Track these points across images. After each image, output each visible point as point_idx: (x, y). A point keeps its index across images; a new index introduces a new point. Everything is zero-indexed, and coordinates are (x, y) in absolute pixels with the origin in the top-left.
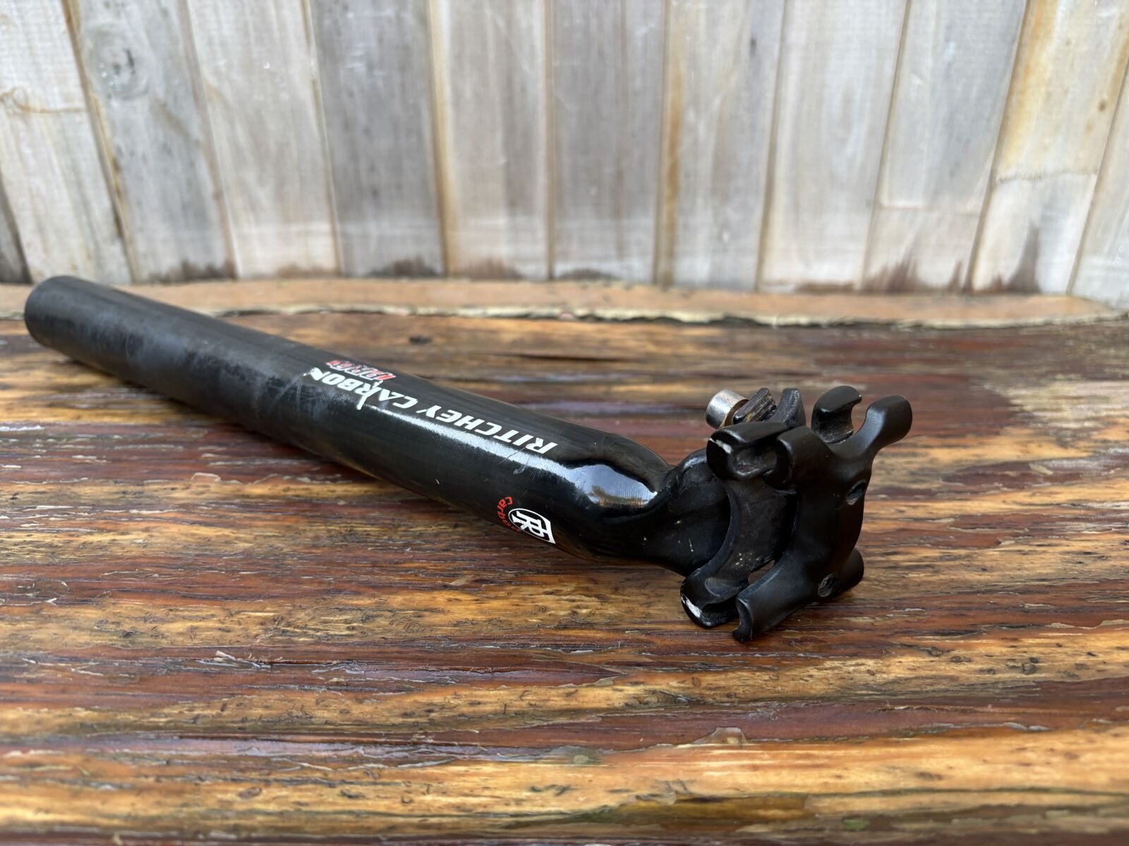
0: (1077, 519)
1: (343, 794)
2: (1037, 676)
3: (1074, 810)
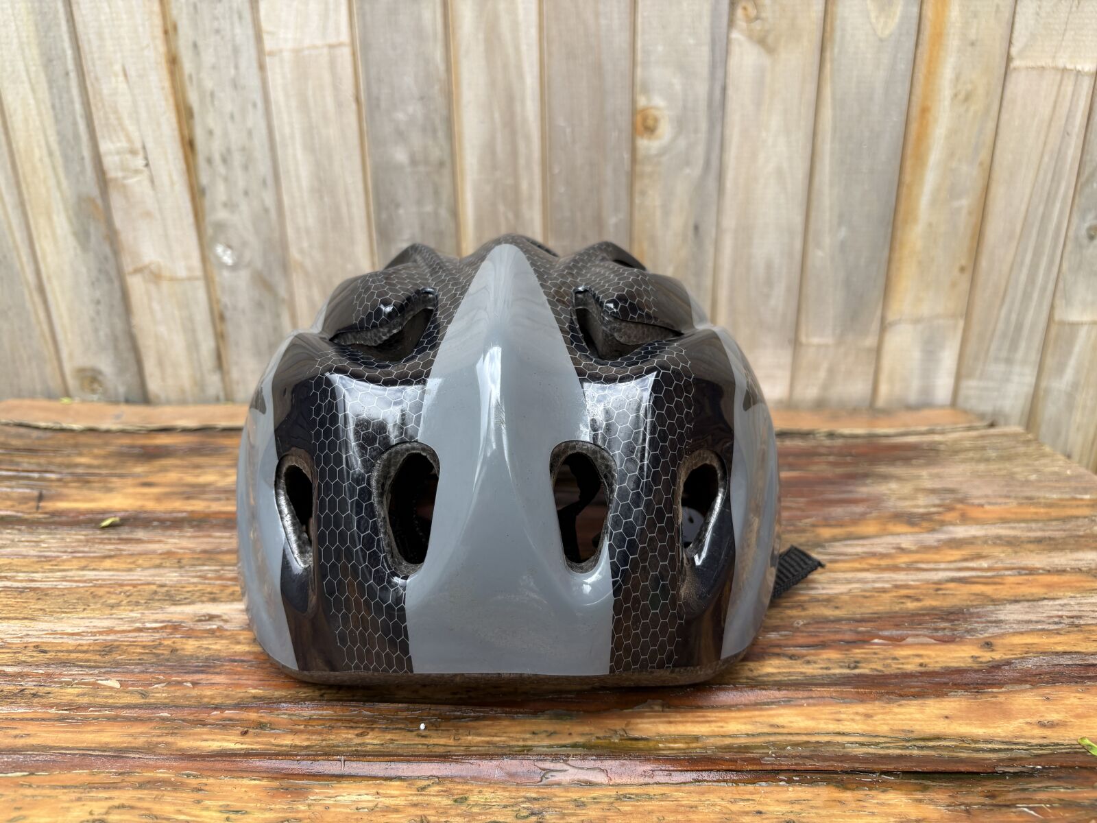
1: (419, 735)
2: (857, 671)
3: (862, 744)
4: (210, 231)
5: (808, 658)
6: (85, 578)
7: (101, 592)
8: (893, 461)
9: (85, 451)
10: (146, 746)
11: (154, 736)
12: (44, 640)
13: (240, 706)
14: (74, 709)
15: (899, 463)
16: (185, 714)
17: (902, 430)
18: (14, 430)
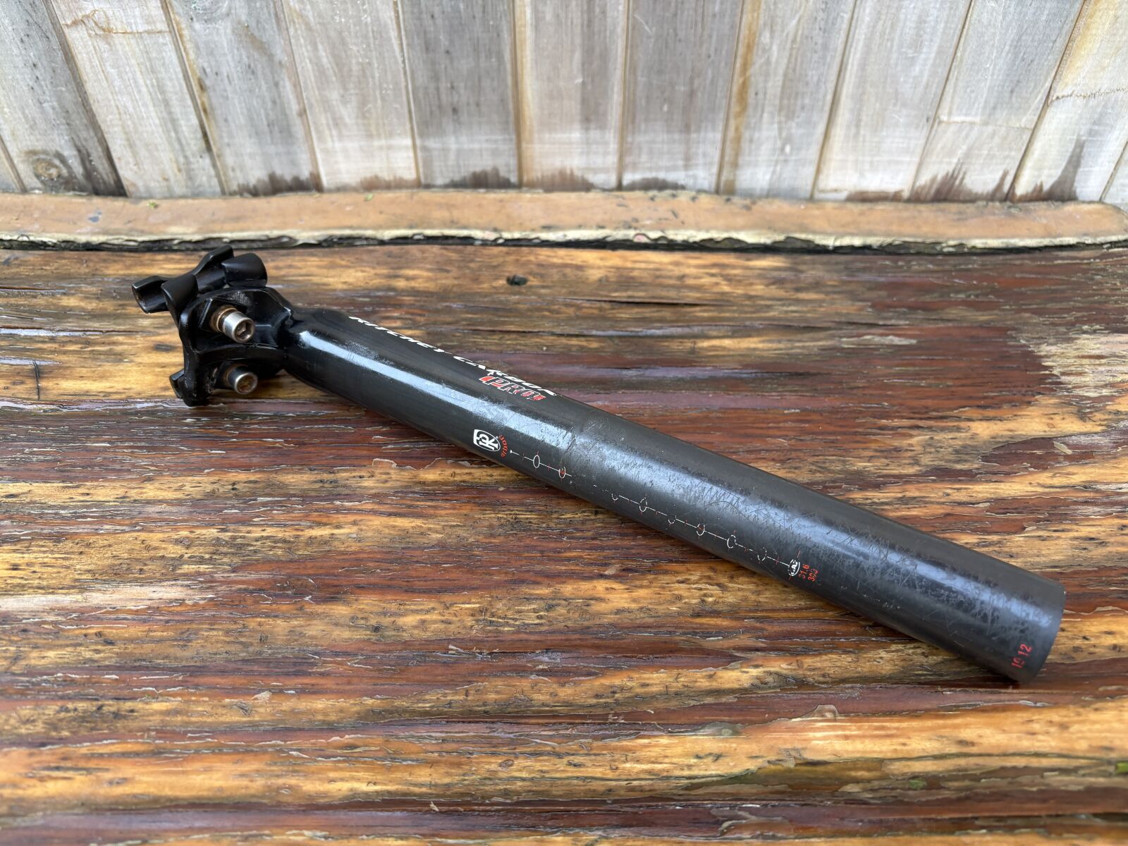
0: (1086, 503)
1: (570, 763)
3: (1062, 771)
9: (71, 285)
11: (272, 776)
13: (358, 726)
14: (169, 736)
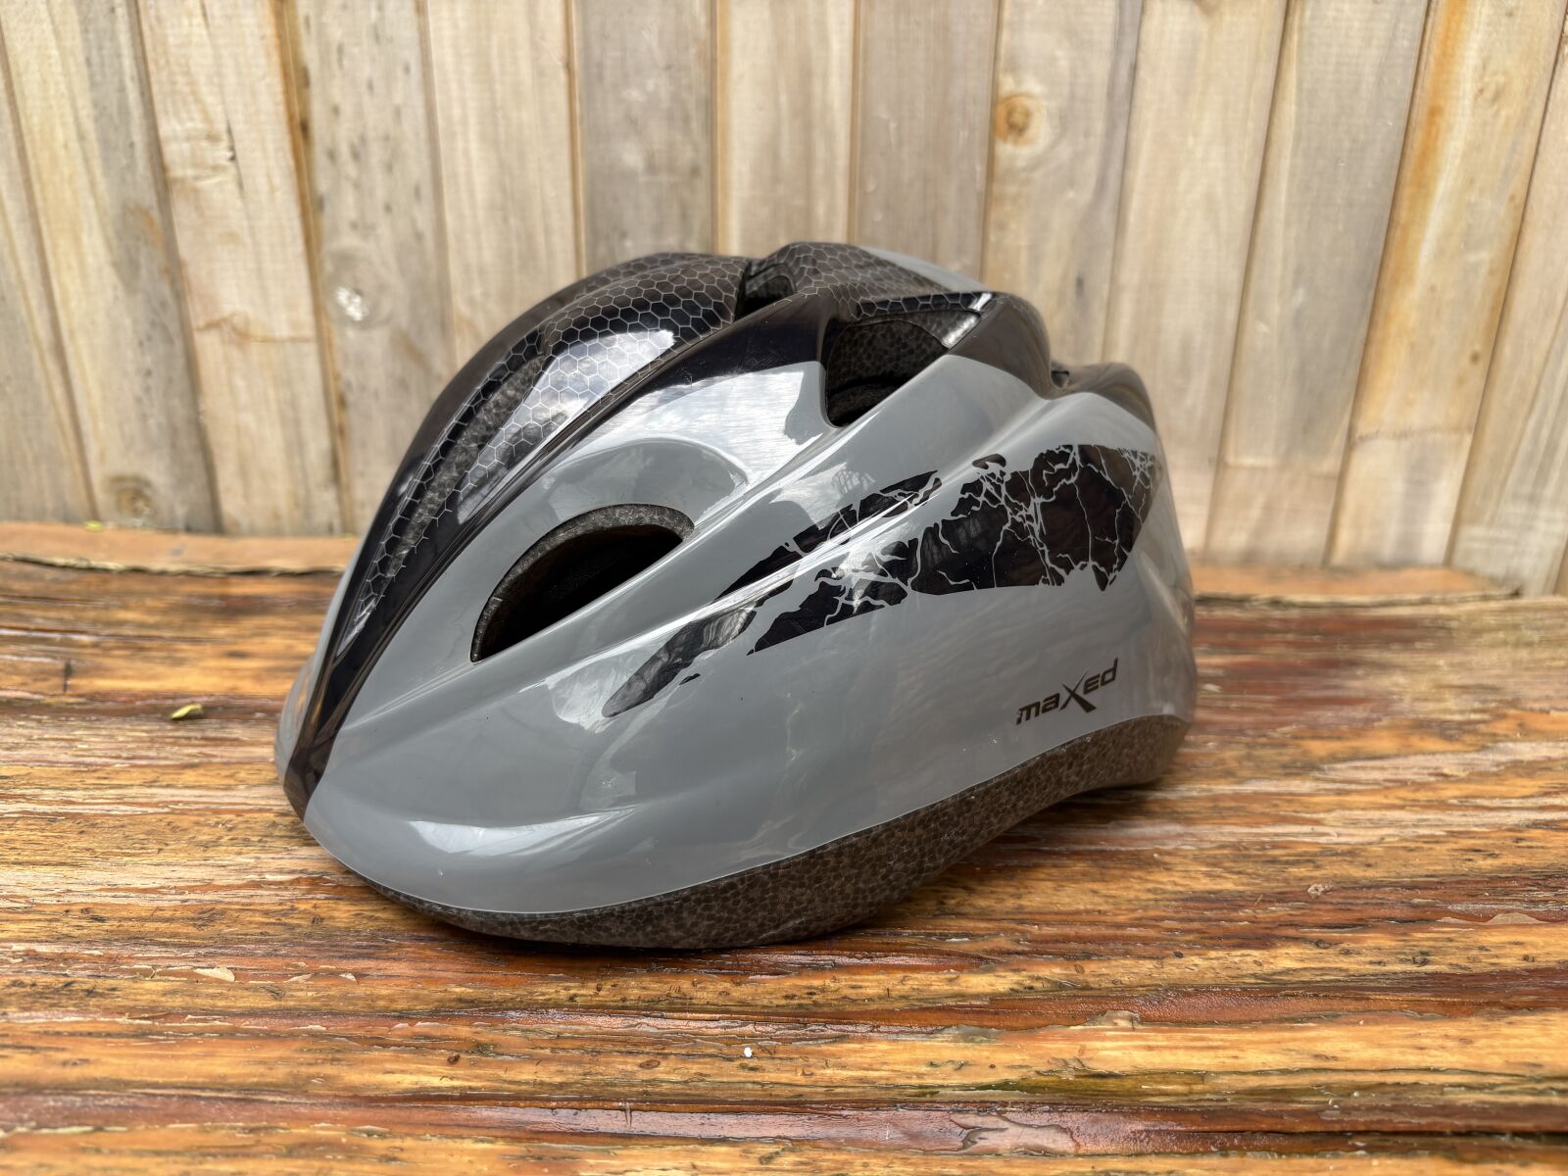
1: (743, 1067)
2: (1429, 968)
3: (1470, 1088)
4: (329, 267)
5: (1345, 945)
6: (155, 800)
7: (185, 822)
8: (1386, 643)
9: (132, 601)
10: (291, 1081)
11: (302, 1064)
12: (97, 900)
13: (438, 1013)
14: (160, 1017)
15: (1396, 646)
16: (350, 1026)
17: (1382, 598)
18: (16, 568)
